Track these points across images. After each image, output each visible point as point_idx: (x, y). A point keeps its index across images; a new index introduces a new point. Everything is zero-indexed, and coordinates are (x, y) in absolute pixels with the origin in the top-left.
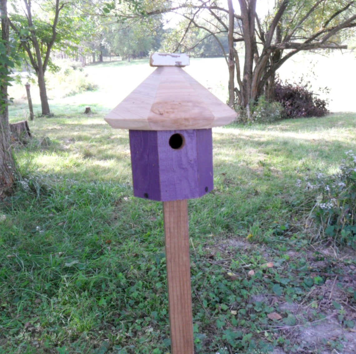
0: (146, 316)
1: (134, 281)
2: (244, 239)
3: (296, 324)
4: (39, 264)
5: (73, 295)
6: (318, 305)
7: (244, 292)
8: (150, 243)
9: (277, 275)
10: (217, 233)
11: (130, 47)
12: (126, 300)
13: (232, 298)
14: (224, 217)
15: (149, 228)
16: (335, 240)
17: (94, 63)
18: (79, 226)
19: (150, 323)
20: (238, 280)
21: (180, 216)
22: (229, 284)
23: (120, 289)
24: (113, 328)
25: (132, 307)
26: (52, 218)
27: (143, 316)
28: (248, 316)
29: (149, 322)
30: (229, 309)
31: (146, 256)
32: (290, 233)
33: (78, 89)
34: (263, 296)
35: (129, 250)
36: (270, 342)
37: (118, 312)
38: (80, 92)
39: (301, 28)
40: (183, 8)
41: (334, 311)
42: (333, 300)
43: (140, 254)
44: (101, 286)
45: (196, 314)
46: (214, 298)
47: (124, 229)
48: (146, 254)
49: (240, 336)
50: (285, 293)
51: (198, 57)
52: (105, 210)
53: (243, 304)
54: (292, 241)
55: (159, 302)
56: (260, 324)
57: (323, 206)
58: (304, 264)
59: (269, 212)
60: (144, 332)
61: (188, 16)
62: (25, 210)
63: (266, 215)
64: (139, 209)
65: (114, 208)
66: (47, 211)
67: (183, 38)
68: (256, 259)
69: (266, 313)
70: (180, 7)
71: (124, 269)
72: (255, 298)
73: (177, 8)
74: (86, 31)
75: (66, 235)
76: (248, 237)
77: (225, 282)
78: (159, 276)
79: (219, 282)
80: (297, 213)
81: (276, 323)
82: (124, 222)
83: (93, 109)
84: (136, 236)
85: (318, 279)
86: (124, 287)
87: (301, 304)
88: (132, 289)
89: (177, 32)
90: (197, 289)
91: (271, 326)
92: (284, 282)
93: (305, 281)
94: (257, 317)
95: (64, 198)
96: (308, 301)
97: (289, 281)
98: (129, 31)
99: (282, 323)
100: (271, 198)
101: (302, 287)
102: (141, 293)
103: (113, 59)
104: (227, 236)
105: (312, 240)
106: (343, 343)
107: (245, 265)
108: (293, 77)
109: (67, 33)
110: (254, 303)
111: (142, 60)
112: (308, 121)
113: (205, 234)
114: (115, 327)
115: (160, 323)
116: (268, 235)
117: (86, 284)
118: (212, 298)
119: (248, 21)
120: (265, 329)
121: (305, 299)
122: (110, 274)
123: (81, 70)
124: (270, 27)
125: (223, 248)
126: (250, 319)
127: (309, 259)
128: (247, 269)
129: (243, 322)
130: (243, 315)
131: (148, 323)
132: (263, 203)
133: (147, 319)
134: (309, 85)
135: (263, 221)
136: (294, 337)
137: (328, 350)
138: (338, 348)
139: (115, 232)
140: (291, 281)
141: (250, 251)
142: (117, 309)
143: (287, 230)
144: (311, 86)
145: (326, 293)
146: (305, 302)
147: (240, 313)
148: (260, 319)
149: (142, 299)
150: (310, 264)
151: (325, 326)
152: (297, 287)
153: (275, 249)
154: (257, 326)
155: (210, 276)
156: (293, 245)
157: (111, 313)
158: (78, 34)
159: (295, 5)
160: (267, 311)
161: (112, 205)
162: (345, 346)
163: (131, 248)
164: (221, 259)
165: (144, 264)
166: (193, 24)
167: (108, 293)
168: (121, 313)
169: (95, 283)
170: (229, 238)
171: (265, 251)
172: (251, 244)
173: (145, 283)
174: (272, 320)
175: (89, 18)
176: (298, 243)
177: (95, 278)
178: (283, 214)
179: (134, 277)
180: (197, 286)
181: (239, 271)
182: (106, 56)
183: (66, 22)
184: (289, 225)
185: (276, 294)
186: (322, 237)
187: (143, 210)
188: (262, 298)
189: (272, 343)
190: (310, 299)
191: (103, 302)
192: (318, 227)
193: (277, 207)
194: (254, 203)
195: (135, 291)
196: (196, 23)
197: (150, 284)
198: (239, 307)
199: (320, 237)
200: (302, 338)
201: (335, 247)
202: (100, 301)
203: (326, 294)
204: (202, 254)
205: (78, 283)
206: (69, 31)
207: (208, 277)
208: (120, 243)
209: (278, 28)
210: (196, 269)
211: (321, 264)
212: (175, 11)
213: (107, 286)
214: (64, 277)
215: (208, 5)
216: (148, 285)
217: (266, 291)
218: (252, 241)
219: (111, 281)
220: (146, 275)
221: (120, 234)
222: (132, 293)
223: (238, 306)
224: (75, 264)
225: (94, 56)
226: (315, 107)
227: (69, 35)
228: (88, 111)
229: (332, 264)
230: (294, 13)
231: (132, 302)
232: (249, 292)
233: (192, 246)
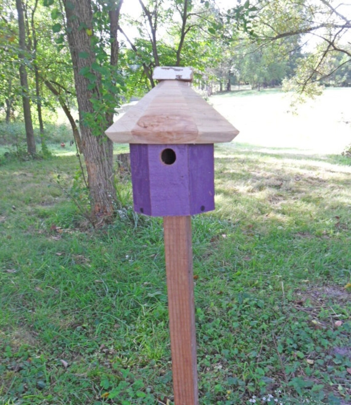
0: (217, 353)
1: (212, 318)
2: (342, 288)
4: (123, 291)
5: (150, 324)
7: (325, 342)
8: (237, 283)
10: (313, 279)
11: (261, 75)
12: (200, 336)
13: (310, 346)
14: (325, 263)
15: (240, 267)
17: (221, 92)
19: (220, 360)
20: (321, 329)
22: (311, 332)
23: (197, 324)
25: (205, 343)
26: (145, 249)
27: (214, 353)
28: (326, 368)
30: (306, 357)
31: (231, 295)
34: (347, 349)
35: (215, 287)
36: (342, 396)
43: (224, 292)
45: (269, 358)
46: (291, 344)
47: (214, 266)
48: (231, 293)
49: (310, 386)
53: (323, 355)
55: (233, 341)
56: (336, 377)
60: (213, 368)
62: (121, 238)
64: (235, 247)
66: (141, 242)
67: (320, 64)
68: (349, 310)
69: (346, 367)
71: (205, 305)
72: (338, 350)
76: (346, 287)
77: (307, 329)
78: (239, 317)
79: (301, 330)
82: (216, 259)
84: (225, 274)
86: (201, 322)
88: (208, 325)
90: (276, 334)
91: (348, 381)
94: (334, 370)
102: (217, 330)
103: (242, 88)
104: (324, 283)
107: (334, 315)
110: (335, 355)
111: (273, 89)
113: (300, 278)
115: (230, 362)
117: (164, 314)
118: (289, 344)
120: (340, 383)
125: (316, 295)
126: (326, 371)
130: (320, 366)
131: (218, 360)
133: (218, 356)
139: (204, 268)
141: (346, 301)
147: (317, 363)
149: (216, 336)
154: (331, 378)
155: (293, 322)
158: (203, 60)
160: (347, 364)
163: (217, 286)
164: (311, 306)
165: (227, 302)
170: (326, 285)
172: (349, 293)
173: (223, 321)
174: (350, 375)
179: (213, 314)
180: (276, 330)
181: (326, 321)
182: (234, 84)
187: (239, 248)
188: (347, 351)
189: (345, 397)
195: (211, 328)
197: (229, 323)
198: (317, 357)
204: (290, 299)
205: (156, 313)
207: (290, 323)
208: (207, 280)
210: (280, 313)
214: (143, 306)
216: (226, 323)
220: (226, 314)
221: (209, 270)
222: (208, 329)
223: (317, 355)
224: (157, 295)
225: (221, 85)
231: (206, 338)
232: (331, 343)
233: (281, 290)
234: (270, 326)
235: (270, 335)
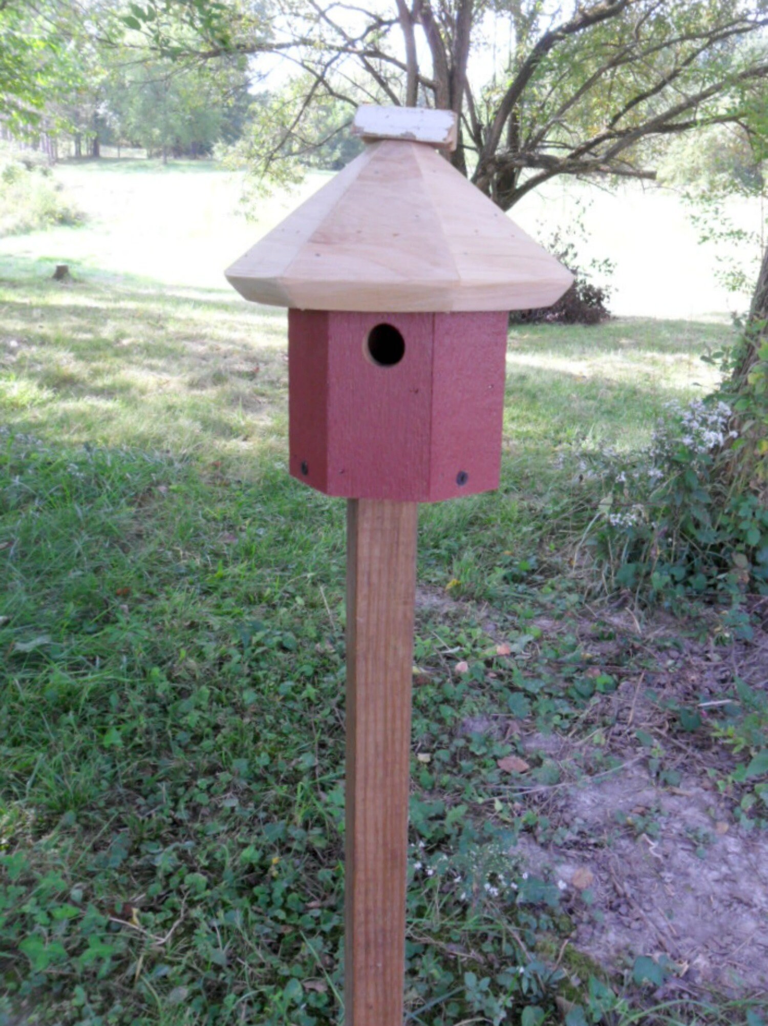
0: (221, 770)
1: (188, 687)
2: (440, 590)
3: (559, 782)
5: (37, 721)
6: (606, 737)
7: (447, 711)
8: (224, 596)
9: (516, 672)
11: (168, 129)
12: (170, 734)
13: (419, 725)
15: (220, 560)
16: (637, 596)
17: (78, 159)
18: (48, 553)
19: (230, 787)
20: (433, 684)
21: (398, 543)
23: (155, 707)
24: (141, 801)
25: (185, 749)
27: (212, 771)
28: (456, 765)
29: (229, 783)
30: (414, 749)
31: (217, 627)
32: (538, 578)
33: (37, 220)
34: (488, 720)
35: (175, 612)
36: (505, 822)
37: (151, 761)
38: (43, 228)
39: (559, 124)
40: (302, 47)
41: (639, 749)
42: (637, 726)
43: (201, 621)
44: (107, 699)
47: (161, 562)
48: (215, 622)
49: (440, 812)
50: (535, 714)
51: (327, 169)
52: (112, 514)
53: (445, 738)
54: (546, 596)
55: (251, 735)
56: (483, 783)
57: (615, 519)
58: (573, 648)
59: (494, 529)
60: (216, 806)
61: (312, 66)
63: (486, 536)
64: (196, 514)
65: (133, 510)
67: (298, 119)
68: (469, 636)
69: (495, 758)
70: (296, 44)
71: (165, 657)
72: (471, 723)
73: (288, 46)
74: (62, 78)
75: (17, 573)
76: (449, 586)
78: (248, 675)
80: (552, 533)
81: (518, 779)
82: (161, 544)
83: (73, 271)
84: (190, 578)
85: (603, 679)
86: (164, 702)
87: (570, 735)
88: (184, 705)
89: (284, 104)
91: (508, 787)
92: (533, 687)
93: (577, 684)
94: (476, 767)
95: (9, 483)
96: (585, 729)
97: (542, 684)
98: (166, 89)
99: (530, 779)
100: (496, 497)
101: (569, 698)
102: (206, 716)
103: (126, 152)
105: (589, 594)
106: (660, 819)
107: (444, 648)
108: (539, 233)
109: (13, 75)
110: (469, 735)
111: (194, 162)
112: (566, 333)
114: (146, 797)
115: (255, 787)
116: (494, 582)
117: (69, 694)
119: (447, 96)
120: (493, 794)
121: (579, 725)
122: (130, 669)
123: (45, 173)
124: (496, 113)
126: (460, 772)
127: (582, 635)
128: (449, 658)
129: (446, 778)
130: (444, 764)
131: (225, 786)
132: (480, 508)
133: (224, 777)
134: (571, 252)
135: (480, 550)
136: (556, 810)
137: (629, 835)
138: (650, 830)
139: (139, 569)
140: (548, 686)
142: (149, 755)
143: (533, 571)
144: (575, 255)
145: (621, 710)
146: (578, 732)
147: (439, 760)
148: (484, 771)
149: (208, 730)
150: (586, 647)
151: (620, 782)
152: (559, 698)
153: (509, 613)
154: (477, 788)
156: (549, 605)
157: (135, 764)
158: (41, 82)
159: (551, 70)
160: (496, 752)
161: (130, 504)
162: (663, 827)
163: (179, 609)
165: (213, 645)
166: (321, 89)
167: (125, 716)
168: (159, 763)
169: (92, 691)
171: (488, 617)
172: (457, 600)
173: (217, 691)
174: (508, 774)
175: (71, 45)
176: (558, 601)
177: (92, 679)
178: (525, 534)
179: (188, 678)
181: (432, 663)
182: (109, 143)
183: (12, 49)
184: (537, 561)
185: (516, 713)
186: (610, 588)
187: (204, 516)
188: (486, 723)
189: (512, 824)
190: (588, 723)
191: (114, 738)
192: (600, 564)
193: (510, 520)
194: (461, 509)
195: (193, 711)
196: (332, 85)
197: (229, 695)
198: (435, 746)
199: (606, 588)
200: (574, 811)
201: (636, 609)
202: (107, 736)
203: (621, 714)
205: (50, 692)
206: (18, 72)
208: (153, 596)
209: (514, 119)
210: (336, 657)
211: (611, 647)
212: (283, 51)
213: (124, 699)
214: (15, 679)
215: (360, 46)
216: (223, 696)
217: (495, 708)
218: (459, 594)
219: (133, 687)
220: (217, 673)
221: (151, 573)
222: (185, 714)
223: (433, 742)
224: (42, 646)
225: (78, 142)
226: (580, 302)
227: (17, 80)
228: (61, 273)
229: (633, 647)
230: (549, 88)
231: (184, 737)
232: (458, 710)
233: (322, 606)
234: (321, 690)
235: (327, 711)
